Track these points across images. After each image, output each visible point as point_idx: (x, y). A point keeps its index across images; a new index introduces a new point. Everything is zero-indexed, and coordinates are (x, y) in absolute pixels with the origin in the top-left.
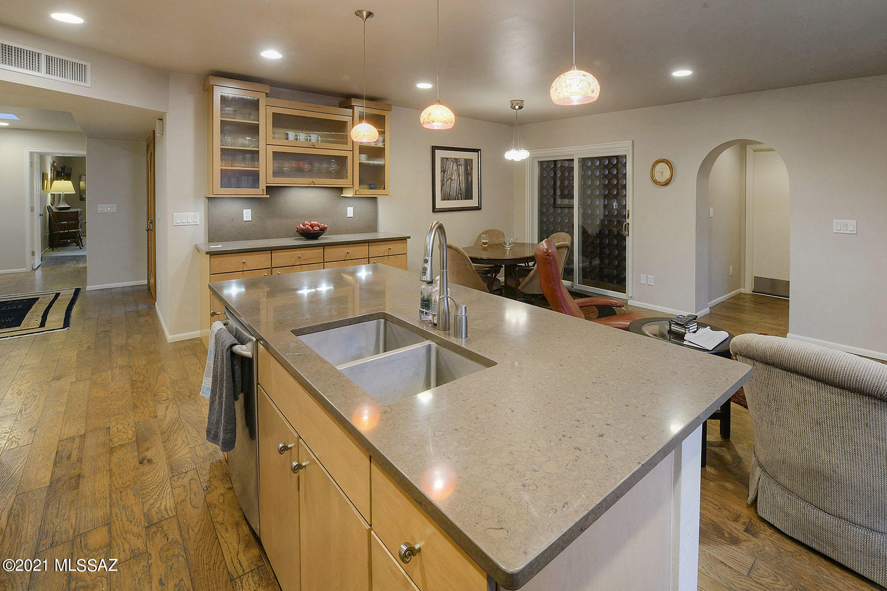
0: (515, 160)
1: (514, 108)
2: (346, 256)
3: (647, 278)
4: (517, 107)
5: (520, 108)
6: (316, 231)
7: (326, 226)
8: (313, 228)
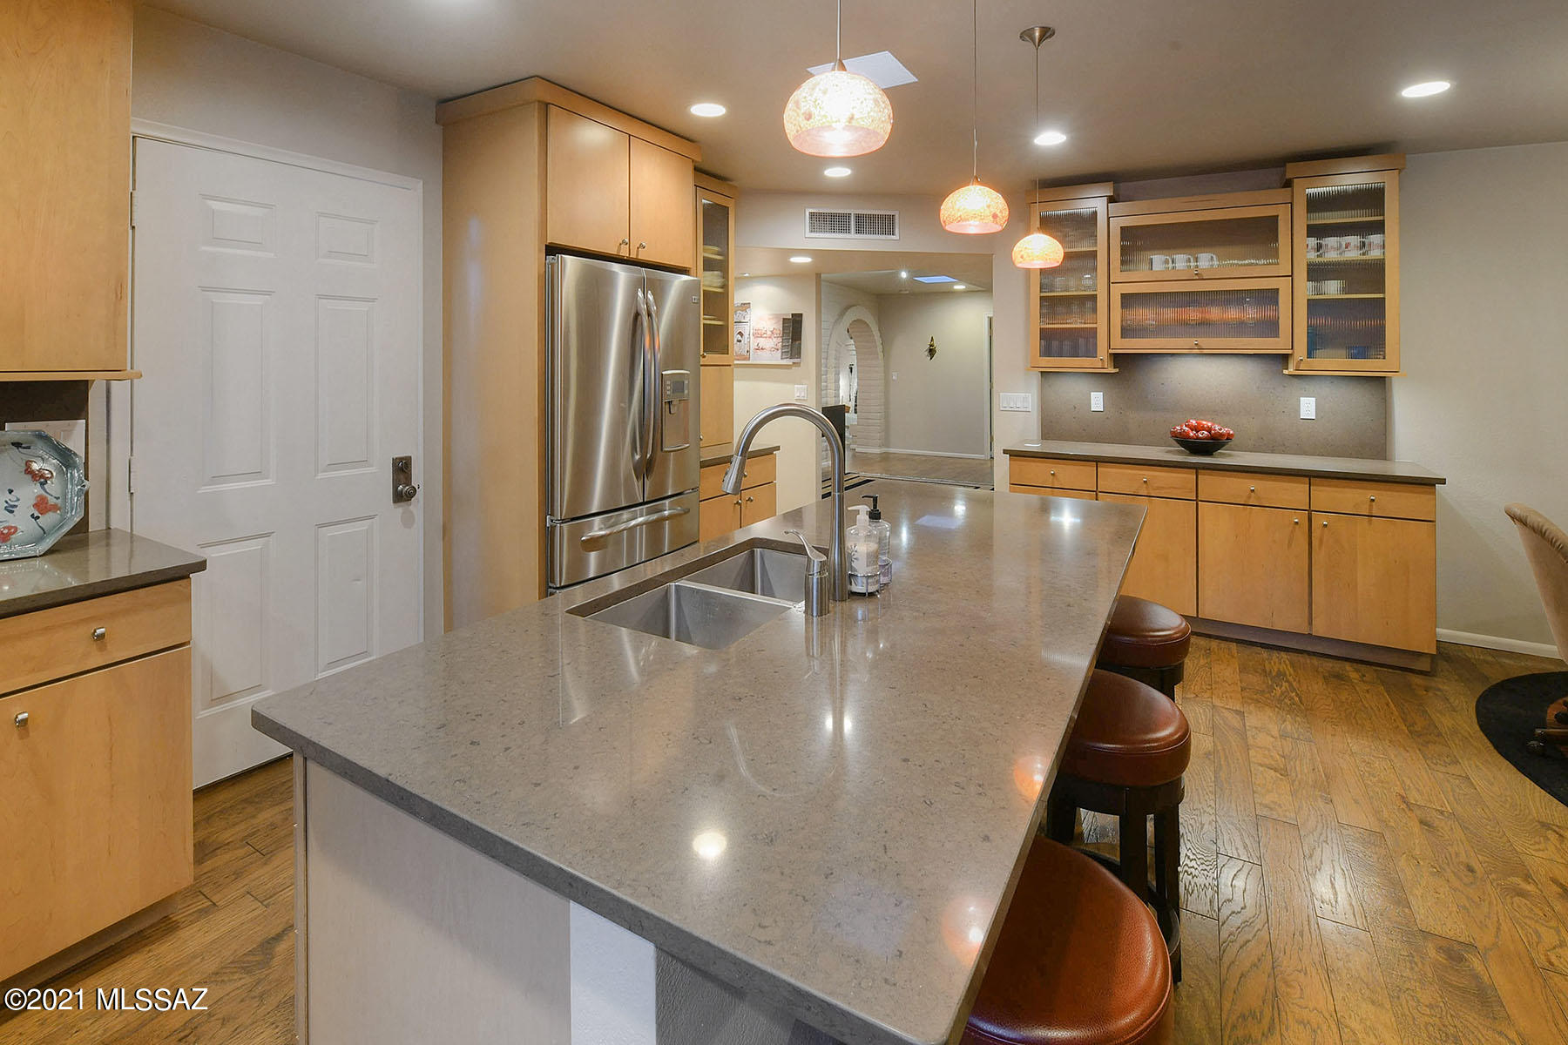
2: (1249, 497)
6: (1201, 439)
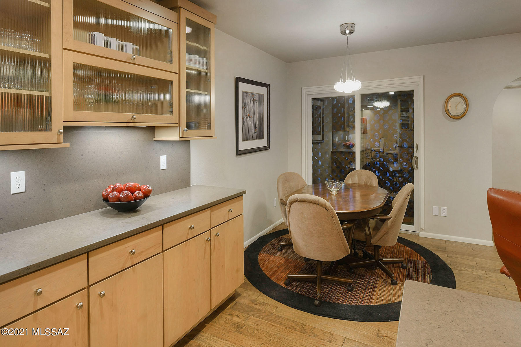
0: (345, 92)
1: (345, 34)
2: (188, 234)
3: (440, 209)
4: (347, 32)
5: (350, 33)
6: (138, 198)
7: (150, 188)
8: (132, 193)
